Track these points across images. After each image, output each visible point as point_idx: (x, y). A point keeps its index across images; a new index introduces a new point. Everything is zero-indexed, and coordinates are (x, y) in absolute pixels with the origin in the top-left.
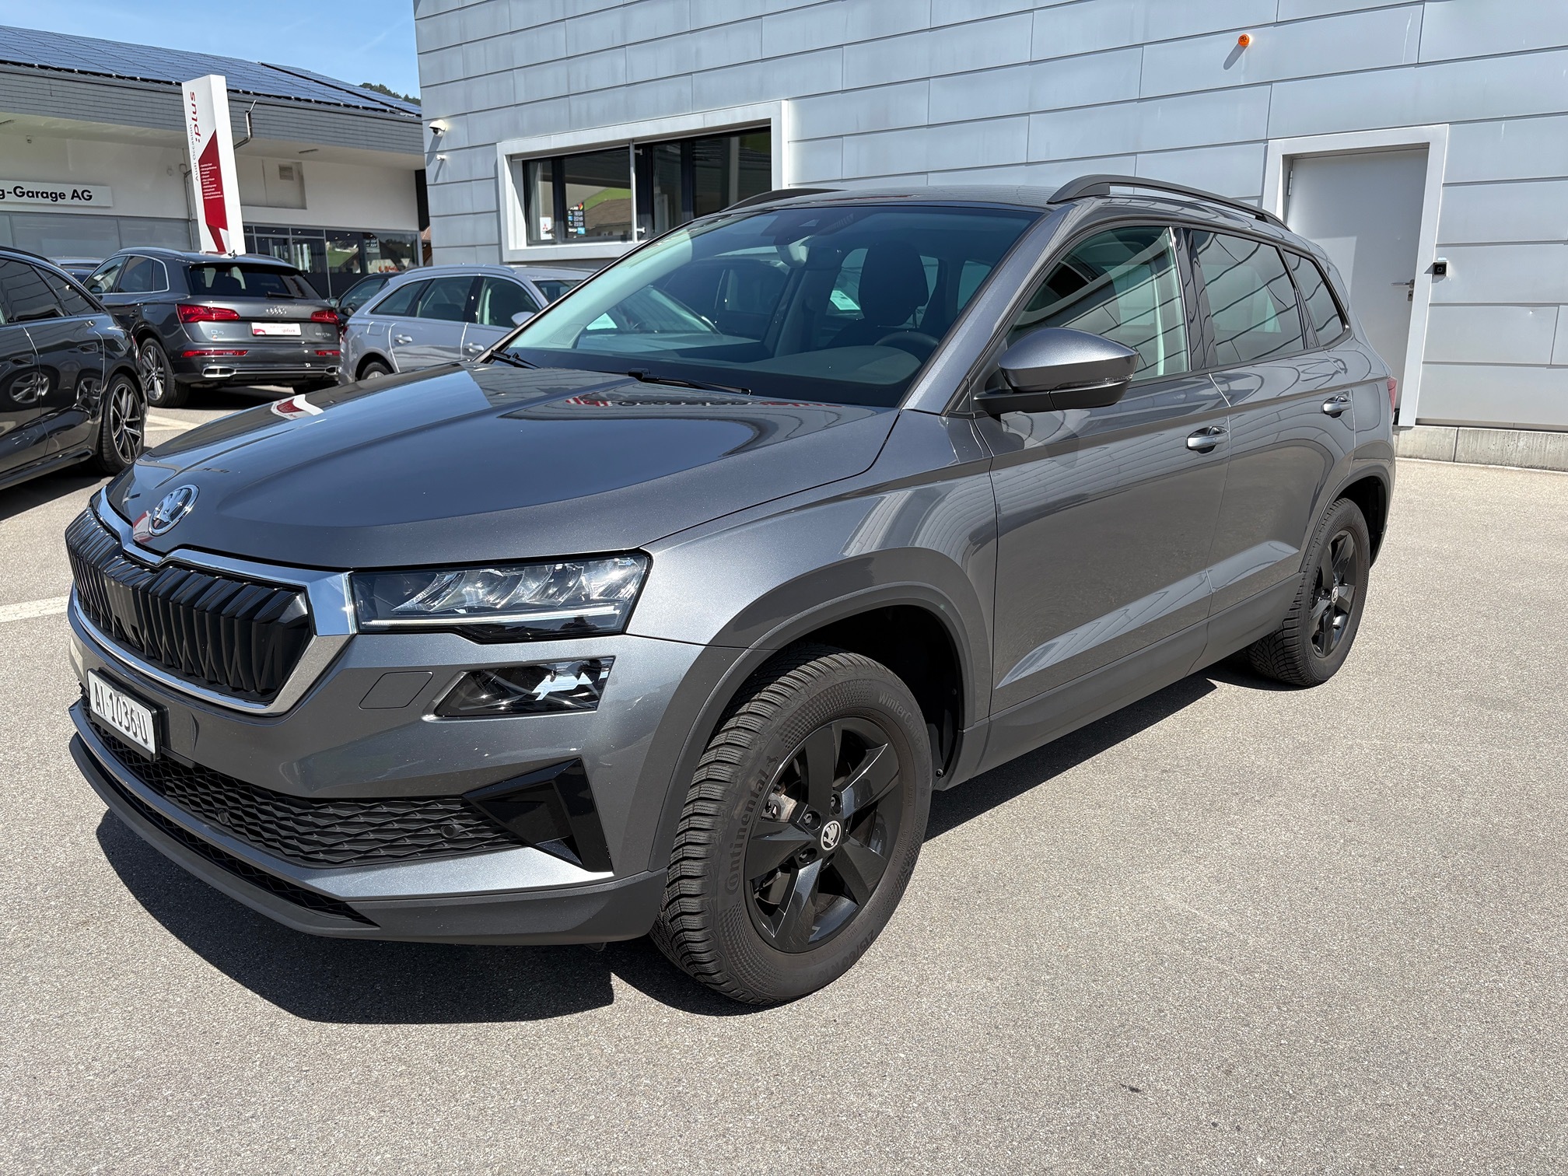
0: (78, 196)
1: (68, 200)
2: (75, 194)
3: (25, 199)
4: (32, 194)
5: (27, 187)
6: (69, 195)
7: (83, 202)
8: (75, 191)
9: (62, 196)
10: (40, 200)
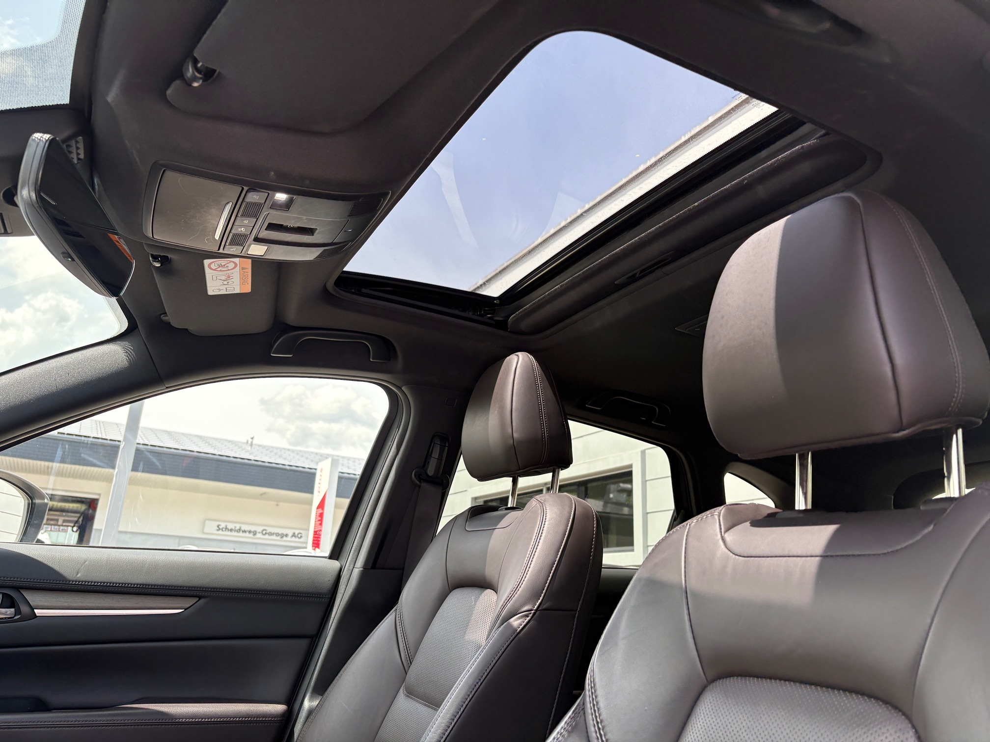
0: (295, 536)
1: (289, 538)
2: (294, 535)
3: (267, 536)
4: (271, 534)
5: (269, 530)
6: (290, 534)
7: (297, 540)
8: (294, 533)
9: (287, 535)
10: (274, 537)
